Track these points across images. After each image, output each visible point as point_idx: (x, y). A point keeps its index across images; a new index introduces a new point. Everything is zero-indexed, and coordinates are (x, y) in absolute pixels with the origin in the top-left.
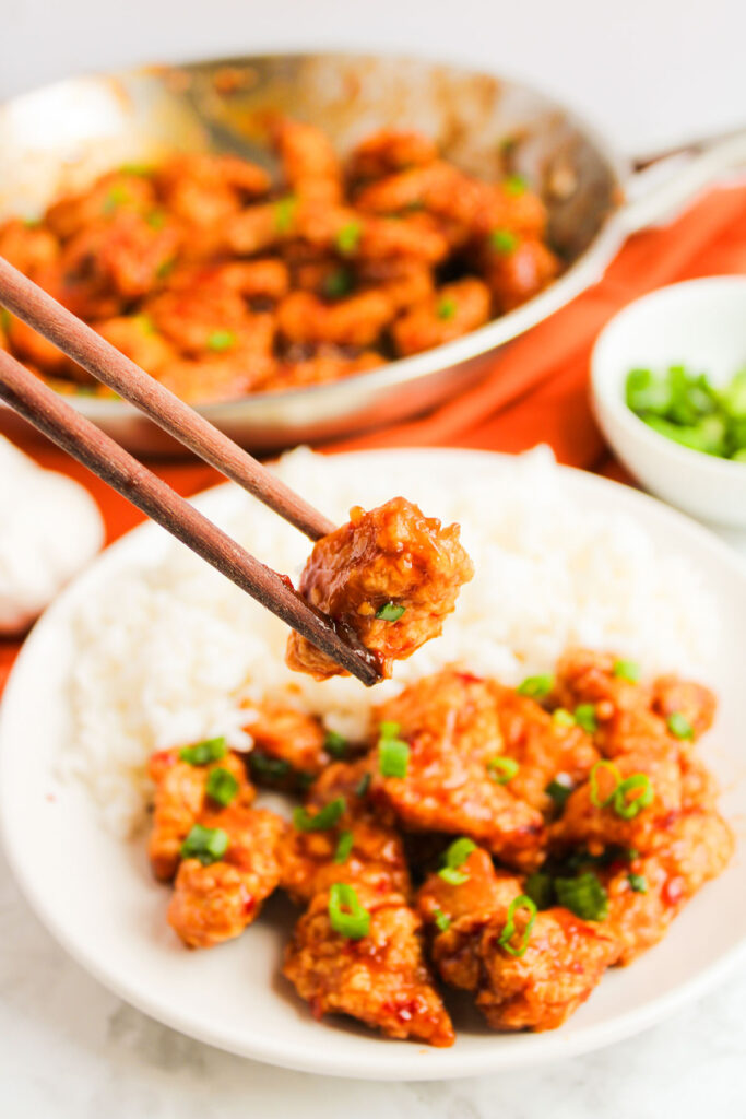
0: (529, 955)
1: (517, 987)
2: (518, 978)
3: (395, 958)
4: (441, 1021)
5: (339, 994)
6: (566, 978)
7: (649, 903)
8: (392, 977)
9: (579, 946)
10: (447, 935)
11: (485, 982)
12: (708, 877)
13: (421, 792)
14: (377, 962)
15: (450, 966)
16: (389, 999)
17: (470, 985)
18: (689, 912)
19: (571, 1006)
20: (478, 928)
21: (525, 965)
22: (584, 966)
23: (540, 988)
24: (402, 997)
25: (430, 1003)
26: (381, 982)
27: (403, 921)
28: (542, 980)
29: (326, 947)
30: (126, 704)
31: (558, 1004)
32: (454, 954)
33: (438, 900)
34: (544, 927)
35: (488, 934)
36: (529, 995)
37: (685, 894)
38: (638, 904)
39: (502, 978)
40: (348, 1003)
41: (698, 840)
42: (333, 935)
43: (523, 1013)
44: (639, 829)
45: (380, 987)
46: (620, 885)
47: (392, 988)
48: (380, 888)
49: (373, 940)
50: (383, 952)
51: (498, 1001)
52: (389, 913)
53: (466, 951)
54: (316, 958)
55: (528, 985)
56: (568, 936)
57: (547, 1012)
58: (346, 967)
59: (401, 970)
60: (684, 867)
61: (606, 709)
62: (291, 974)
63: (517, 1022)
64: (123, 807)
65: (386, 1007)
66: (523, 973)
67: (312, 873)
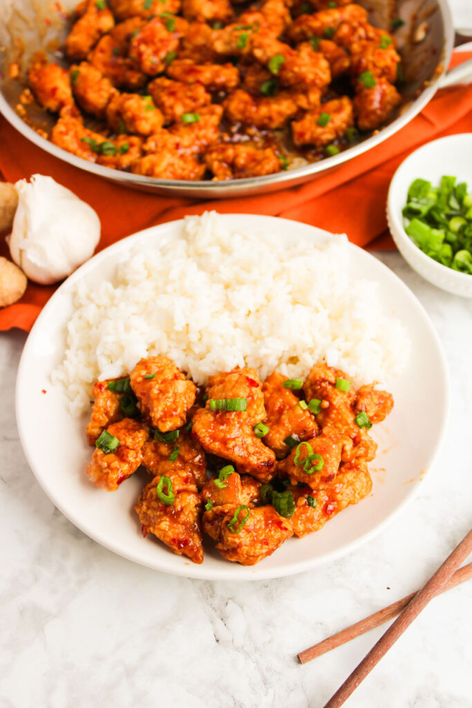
0: (242, 534)
1: (235, 546)
2: (235, 543)
3: (183, 518)
4: (198, 551)
5: (154, 528)
6: (259, 546)
7: (316, 512)
8: (180, 526)
9: (270, 531)
10: (209, 513)
11: (221, 539)
12: (350, 503)
13: (214, 438)
14: (175, 517)
15: (208, 527)
16: (175, 537)
17: (215, 538)
18: (336, 519)
19: (260, 557)
20: (223, 514)
21: (239, 538)
22: (269, 541)
23: (245, 549)
24: (182, 537)
25: (196, 542)
26: (174, 528)
27: (191, 500)
28: (246, 545)
29: (154, 504)
30: (90, 347)
31: (253, 556)
32: (211, 522)
33: (211, 493)
34: (256, 519)
35: (226, 519)
36: (239, 550)
37: (336, 510)
38: (310, 512)
39: (228, 541)
40: (157, 533)
41: (351, 484)
42: (158, 499)
43: (236, 557)
44: (314, 480)
45: (173, 530)
46: (303, 501)
47: (178, 531)
48: (186, 480)
49: (174, 507)
50: (178, 514)
51: (225, 549)
52: (185, 495)
53: (216, 522)
54: (148, 508)
55: (239, 546)
56: (267, 525)
57: (247, 558)
58: (160, 516)
59: (184, 524)
60: (339, 497)
61: (326, 404)
62: (138, 510)
63: (233, 560)
64: (79, 403)
65: (174, 540)
66: (237, 541)
67: (158, 463)
